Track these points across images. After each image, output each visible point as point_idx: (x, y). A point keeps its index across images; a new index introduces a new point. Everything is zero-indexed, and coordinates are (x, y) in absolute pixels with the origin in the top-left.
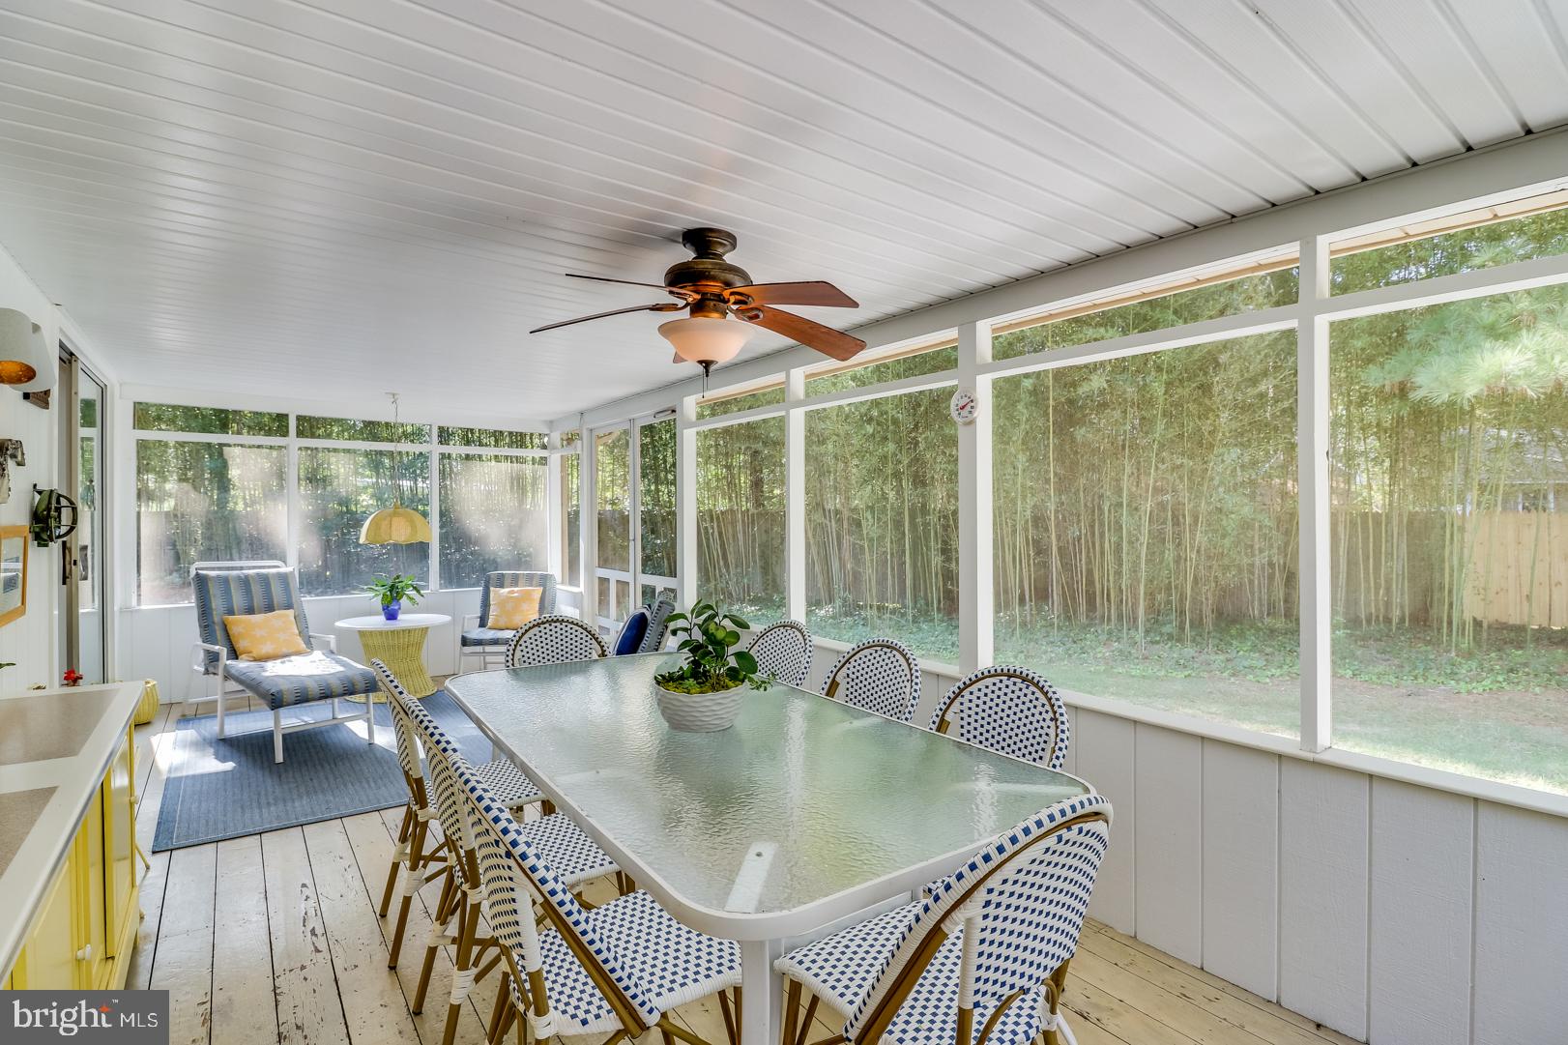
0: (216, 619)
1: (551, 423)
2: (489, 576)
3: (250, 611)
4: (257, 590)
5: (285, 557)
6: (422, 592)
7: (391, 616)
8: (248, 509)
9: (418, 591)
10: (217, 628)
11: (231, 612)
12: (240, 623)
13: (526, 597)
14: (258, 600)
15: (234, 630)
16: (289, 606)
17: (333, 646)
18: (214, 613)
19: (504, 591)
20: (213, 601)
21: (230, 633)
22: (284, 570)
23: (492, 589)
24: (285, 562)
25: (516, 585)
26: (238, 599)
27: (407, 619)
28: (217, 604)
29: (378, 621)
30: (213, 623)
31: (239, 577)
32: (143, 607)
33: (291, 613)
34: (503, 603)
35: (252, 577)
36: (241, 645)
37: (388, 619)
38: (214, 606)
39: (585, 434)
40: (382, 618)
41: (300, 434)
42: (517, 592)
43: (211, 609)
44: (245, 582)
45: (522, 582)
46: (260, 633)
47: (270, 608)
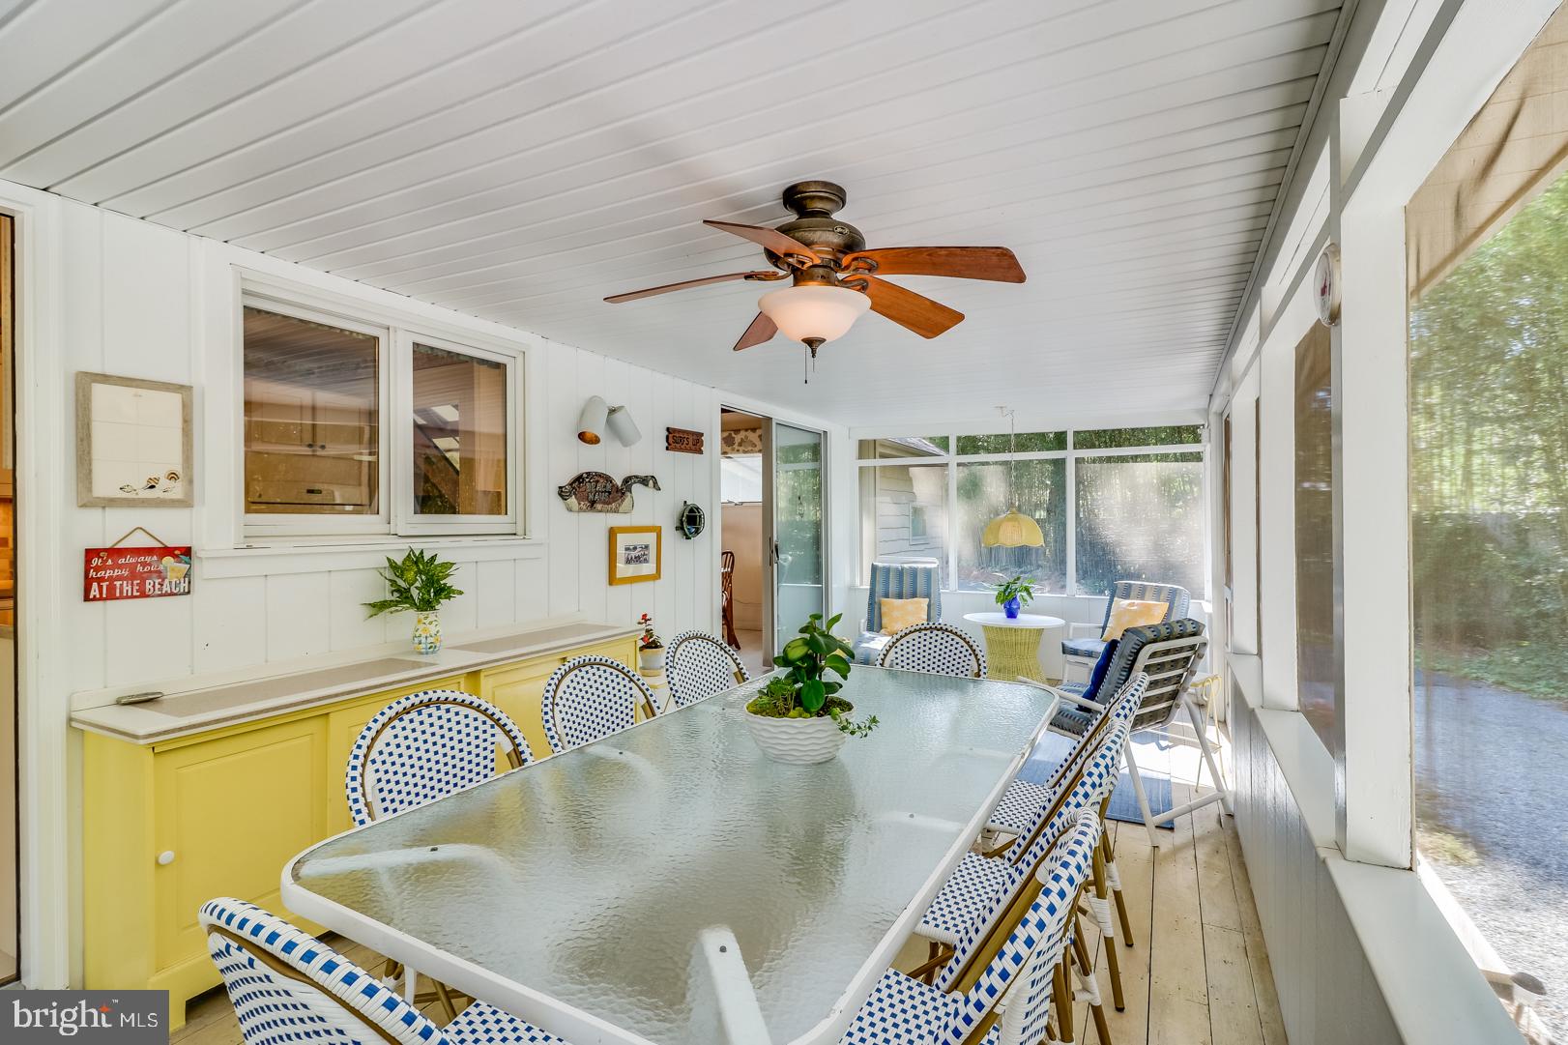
0: (877, 599)
2: (1116, 586)
3: (900, 596)
4: (907, 580)
6: (1033, 595)
7: (1011, 614)
9: (1029, 594)
10: (876, 605)
11: (887, 596)
12: (891, 604)
14: (906, 589)
15: (884, 609)
16: (928, 596)
18: (877, 595)
20: (878, 586)
21: (882, 612)
23: (1116, 599)
25: (1142, 597)
26: (893, 587)
27: (1024, 620)
28: (880, 589)
29: (999, 617)
30: (875, 601)
31: (899, 569)
33: (928, 599)
37: (1009, 617)
38: (878, 590)
40: (1004, 615)
43: (876, 591)
44: (901, 574)
45: (1148, 594)
46: (896, 614)
47: (914, 595)
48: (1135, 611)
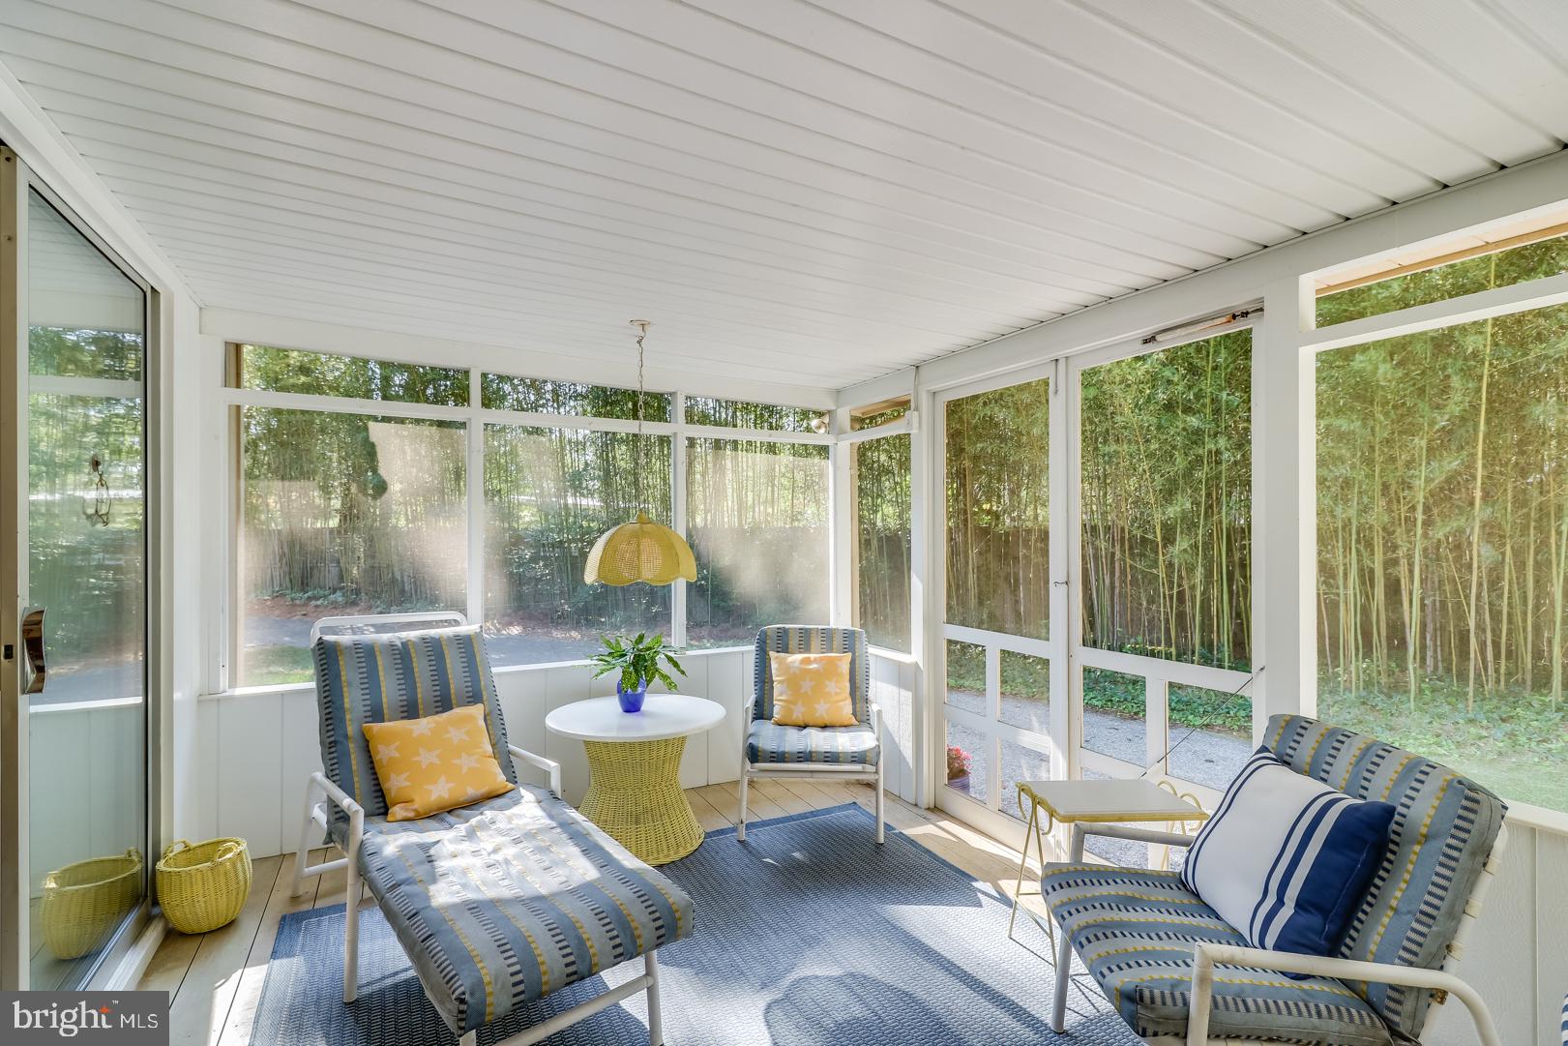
0: (351, 729)
1: (838, 393)
2: (764, 633)
3: (411, 711)
4: (421, 668)
5: (464, 604)
7: (632, 706)
8: (410, 526)
10: (351, 745)
11: (377, 715)
12: (396, 737)
13: (829, 671)
14: (424, 689)
15: (383, 753)
16: (475, 697)
17: (555, 783)
18: (348, 717)
19: (795, 658)
20: (346, 695)
21: (376, 758)
22: (464, 629)
23: (772, 654)
24: (464, 611)
25: (808, 650)
26: (390, 690)
27: (656, 713)
28: (353, 700)
29: (615, 719)
30: (346, 736)
31: (392, 646)
32: (239, 691)
33: (477, 711)
34: (794, 680)
35: (414, 643)
36: (396, 783)
37: (627, 711)
38: (347, 706)
39: (925, 401)
41: (487, 403)
42: (815, 660)
43: (342, 708)
44: (402, 654)
45: (815, 642)
46: (426, 758)
47: (444, 704)
48: (816, 672)
